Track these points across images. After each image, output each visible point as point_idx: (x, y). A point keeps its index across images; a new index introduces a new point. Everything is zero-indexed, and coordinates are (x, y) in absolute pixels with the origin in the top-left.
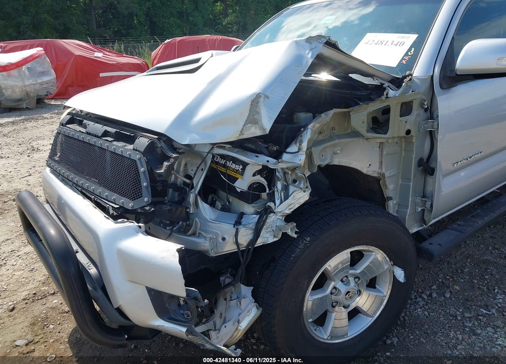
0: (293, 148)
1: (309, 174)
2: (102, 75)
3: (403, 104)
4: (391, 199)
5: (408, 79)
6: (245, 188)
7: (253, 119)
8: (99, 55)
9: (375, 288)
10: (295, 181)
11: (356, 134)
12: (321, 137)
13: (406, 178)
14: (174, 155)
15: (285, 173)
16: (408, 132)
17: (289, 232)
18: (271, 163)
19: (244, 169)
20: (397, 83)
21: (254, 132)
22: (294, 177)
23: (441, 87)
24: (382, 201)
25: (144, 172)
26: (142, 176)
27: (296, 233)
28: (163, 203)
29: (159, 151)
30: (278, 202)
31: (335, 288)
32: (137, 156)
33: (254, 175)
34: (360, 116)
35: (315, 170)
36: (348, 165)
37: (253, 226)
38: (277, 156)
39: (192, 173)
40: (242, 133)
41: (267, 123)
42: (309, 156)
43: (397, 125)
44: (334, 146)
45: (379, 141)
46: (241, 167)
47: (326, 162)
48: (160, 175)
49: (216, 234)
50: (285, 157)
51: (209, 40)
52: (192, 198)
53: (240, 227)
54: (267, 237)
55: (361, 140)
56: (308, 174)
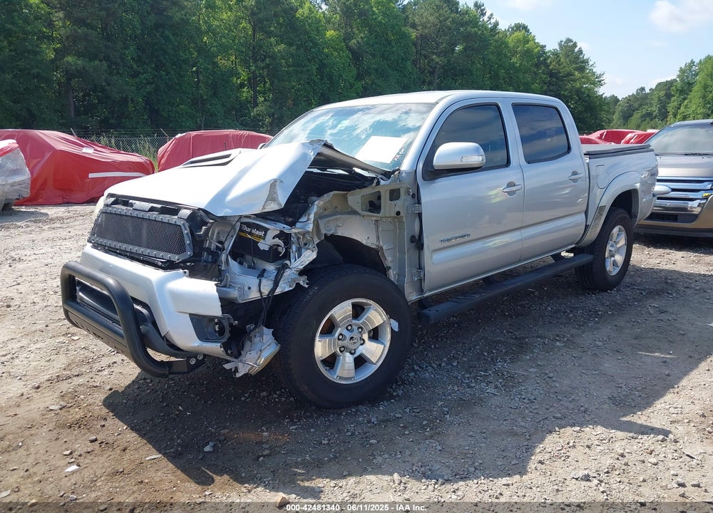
0: (303, 219)
1: (318, 241)
2: (91, 175)
3: (391, 190)
4: (390, 268)
5: (397, 172)
6: (266, 248)
7: (272, 197)
8: (88, 151)
9: (378, 340)
10: (305, 244)
11: (354, 213)
12: (326, 213)
13: (402, 252)
14: (211, 221)
15: (298, 238)
16: (398, 213)
17: (301, 283)
18: (287, 229)
19: (265, 234)
20: (387, 175)
21: (273, 207)
22: (305, 241)
23: (424, 179)
24: (383, 270)
25: (187, 234)
26: (185, 236)
27: (307, 283)
28: (200, 261)
29: (199, 219)
30: (293, 260)
31: (341, 334)
32: (180, 223)
33: (274, 238)
34: (356, 198)
35: (323, 238)
36: (349, 237)
37: (273, 277)
38: (292, 224)
39: (223, 239)
40: (264, 208)
41: (282, 199)
42: (317, 226)
43: (388, 207)
44: (336, 219)
45: (374, 218)
46: (263, 233)
47: (331, 233)
48: (200, 236)
49: (243, 285)
50: (298, 225)
51: (234, 136)
52: (223, 257)
53: (263, 278)
54: (284, 287)
55: (358, 217)
56: (316, 241)
